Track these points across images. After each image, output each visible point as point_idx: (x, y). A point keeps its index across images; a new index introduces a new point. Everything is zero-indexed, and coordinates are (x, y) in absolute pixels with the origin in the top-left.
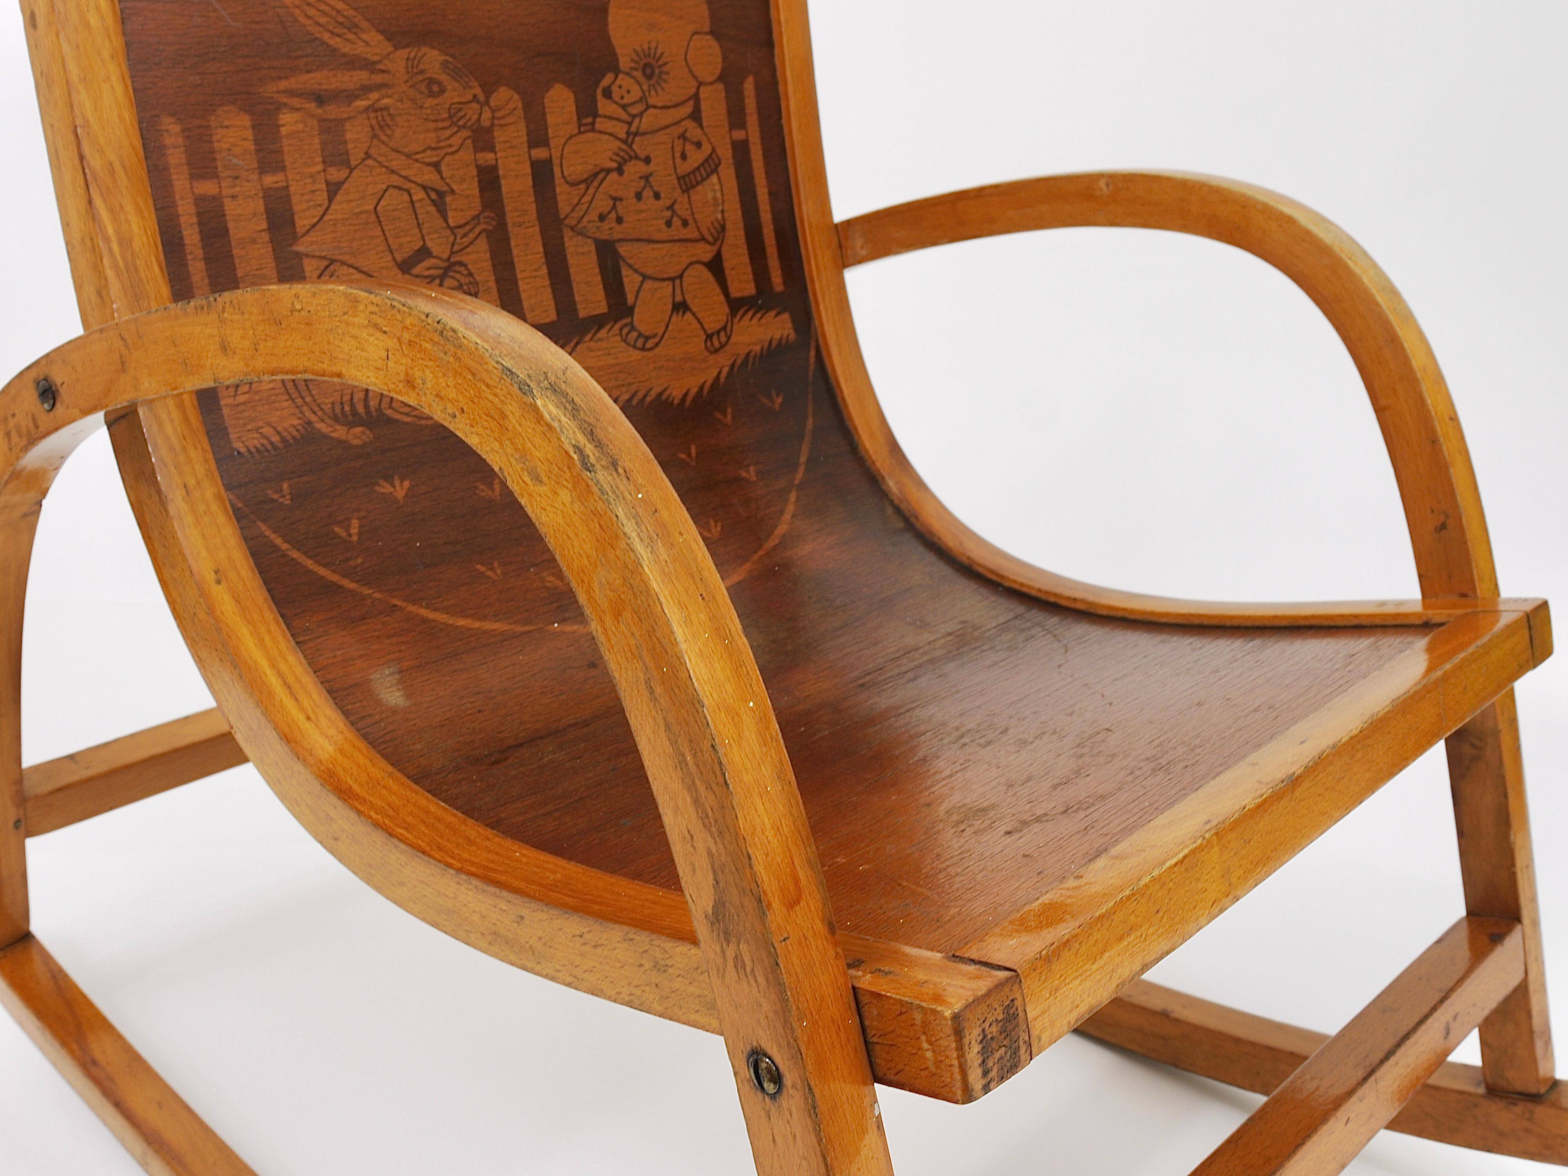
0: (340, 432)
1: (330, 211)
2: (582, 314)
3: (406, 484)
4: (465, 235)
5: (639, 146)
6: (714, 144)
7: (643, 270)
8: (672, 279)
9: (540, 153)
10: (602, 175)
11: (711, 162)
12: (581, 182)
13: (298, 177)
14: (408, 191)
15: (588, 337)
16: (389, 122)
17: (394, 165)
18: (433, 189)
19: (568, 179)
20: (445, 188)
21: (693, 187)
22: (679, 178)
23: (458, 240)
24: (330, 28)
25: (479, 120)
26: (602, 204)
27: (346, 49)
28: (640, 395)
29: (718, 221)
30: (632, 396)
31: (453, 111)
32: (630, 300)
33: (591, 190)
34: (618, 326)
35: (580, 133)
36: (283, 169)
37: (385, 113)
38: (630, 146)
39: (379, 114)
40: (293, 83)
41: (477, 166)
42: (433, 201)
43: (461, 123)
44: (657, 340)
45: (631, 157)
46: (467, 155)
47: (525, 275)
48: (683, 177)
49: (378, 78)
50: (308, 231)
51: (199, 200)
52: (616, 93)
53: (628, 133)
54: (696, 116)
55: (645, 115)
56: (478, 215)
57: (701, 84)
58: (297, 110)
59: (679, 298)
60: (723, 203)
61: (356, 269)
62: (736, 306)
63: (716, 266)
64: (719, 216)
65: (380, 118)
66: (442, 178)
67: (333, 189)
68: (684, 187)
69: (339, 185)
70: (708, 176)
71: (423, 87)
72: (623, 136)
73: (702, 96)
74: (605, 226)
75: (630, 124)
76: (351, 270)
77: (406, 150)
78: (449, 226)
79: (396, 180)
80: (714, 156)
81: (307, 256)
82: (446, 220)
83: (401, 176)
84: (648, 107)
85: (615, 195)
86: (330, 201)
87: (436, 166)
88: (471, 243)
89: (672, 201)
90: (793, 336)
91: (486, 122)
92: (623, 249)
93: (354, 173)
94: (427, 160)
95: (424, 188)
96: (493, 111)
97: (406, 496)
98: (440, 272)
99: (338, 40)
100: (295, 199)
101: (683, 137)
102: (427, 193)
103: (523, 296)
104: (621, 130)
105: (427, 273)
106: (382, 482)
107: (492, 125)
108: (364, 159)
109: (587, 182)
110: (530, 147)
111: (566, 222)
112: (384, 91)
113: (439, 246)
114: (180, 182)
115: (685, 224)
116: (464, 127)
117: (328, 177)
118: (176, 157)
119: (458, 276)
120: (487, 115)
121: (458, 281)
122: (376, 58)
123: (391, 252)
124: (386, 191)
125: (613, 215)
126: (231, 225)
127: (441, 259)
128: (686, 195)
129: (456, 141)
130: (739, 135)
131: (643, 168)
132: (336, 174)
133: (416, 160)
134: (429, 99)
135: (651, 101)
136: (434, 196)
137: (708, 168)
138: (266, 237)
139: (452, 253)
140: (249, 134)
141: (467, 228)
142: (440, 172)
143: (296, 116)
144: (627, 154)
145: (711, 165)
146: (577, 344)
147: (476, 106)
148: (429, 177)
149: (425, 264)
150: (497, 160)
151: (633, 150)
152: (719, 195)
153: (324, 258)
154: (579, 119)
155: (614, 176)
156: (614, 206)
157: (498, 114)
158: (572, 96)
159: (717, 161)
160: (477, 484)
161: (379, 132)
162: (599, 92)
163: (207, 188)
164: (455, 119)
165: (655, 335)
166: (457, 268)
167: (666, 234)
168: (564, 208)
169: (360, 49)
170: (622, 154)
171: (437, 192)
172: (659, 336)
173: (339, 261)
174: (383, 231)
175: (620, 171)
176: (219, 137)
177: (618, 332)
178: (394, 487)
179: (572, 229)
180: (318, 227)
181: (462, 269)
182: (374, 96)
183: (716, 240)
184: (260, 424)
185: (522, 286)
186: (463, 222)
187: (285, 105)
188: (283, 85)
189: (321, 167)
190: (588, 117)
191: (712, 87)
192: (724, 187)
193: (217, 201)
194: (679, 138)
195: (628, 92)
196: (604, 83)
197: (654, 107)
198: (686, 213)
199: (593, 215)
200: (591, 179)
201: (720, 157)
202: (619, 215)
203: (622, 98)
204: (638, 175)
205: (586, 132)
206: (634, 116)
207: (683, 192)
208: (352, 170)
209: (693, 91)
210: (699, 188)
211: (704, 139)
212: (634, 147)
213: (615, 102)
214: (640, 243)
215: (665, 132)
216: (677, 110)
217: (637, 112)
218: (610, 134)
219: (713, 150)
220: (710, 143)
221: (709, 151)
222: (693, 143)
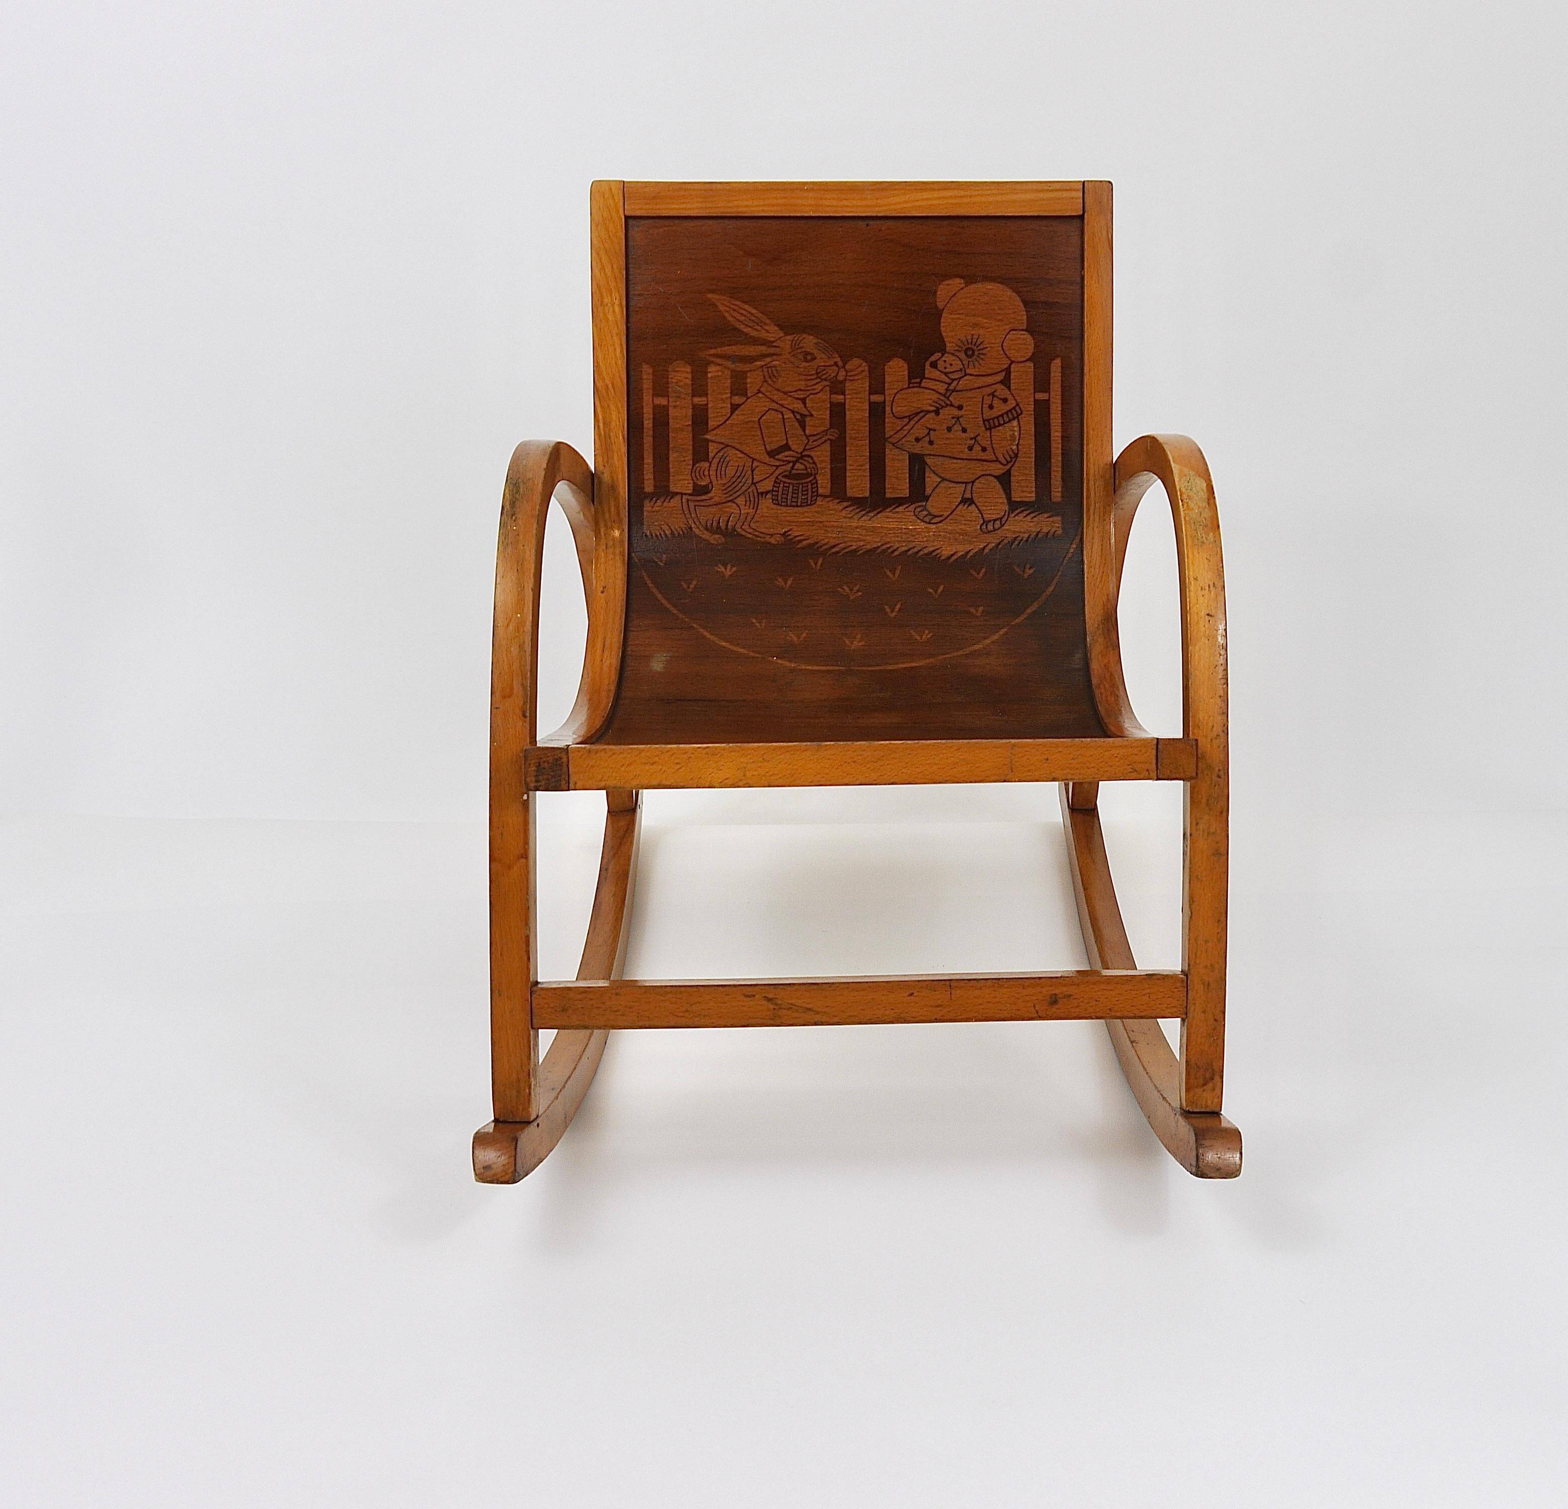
0: (706, 535)
1: (731, 419)
2: (888, 495)
3: (734, 569)
4: (815, 441)
5: (954, 399)
6: (1018, 400)
7: (943, 475)
8: (966, 483)
9: (877, 398)
10: (922, 414)
11: (1014, 412)
12: (905, 417)
13: (714, 400)
14: (782, 413)
15: (888, 510)
16: (776, 375)
17: (775, 398)
18: (798, 413)
19: (896, 414)
20: (807, 413)
21: (995, 427)
22: (984, 421)
23: (810, 443)
24: (745, 322)
25: (836, 376)
26: (919, 431)
27: (754, 333)
28: (915, 550)
29: (1013, 451)
30: (909, 550)
32: (928, 491)
33: (912, 423)
34: (913, 506)
35: (909, 387)
36: (706, 395)
37: (774, 369)
38: (948, 398)
39: (770, 370)
40: (719, 351)
41: (831, 402)
42: (797, 419)
43: (824, 377)
44: (942, 518)
45: (947, 405)
46: (825, 396)
47: (852, 468)
48: (988, 420)
49: (772, 350)
50: (715, 428)
51: (655, 407)
52: (940, 364)
53: (947, 390)
54: (1006, 382)
55: (962, 379)
56: (827, 430)
57: (1012, 362)
58: (719, 365)
59: (968, 495)
60: (1019, 440)
61: (740, 451)
62: (1014, 506)
63: (1005, 480)
64: (1014, 447)
65: (770, 372)
66: (805, 407)
67: (735, 408)
68: (988, 427)
70: (1010, 421)
71: (801, 356)
72: (943, 392)
73: (1012, 370)
74: (919, 445)
75: (949, 384)
76: (737, 452)
77: (784, 390)
78: (805, 435)
79: (775, 406)
80: (1017, 408)
81: (712, 441)
82: (804, 431)
83: (780, 404)
84: (965, 375)
85: (930, 427)
86: (731, 414)
87: (803, 401)
88: (819, 446)
89: (976, 434)
90: (1060, 532)
91: (841, 377)
92: (928, 460)
93: (749, 400)
94: (797, 396)
95: (793, 412)
96: (847, 372)
97: (730, 575)
98: (795, 459)
99: (750, 329)
100: (710, 411)
101: (993, 395)
102: (794, 415)
103: (849, 480)
104: (942, 388)
105: (785, 459)
106: (720, 566)
107: (845, 380)
108: (758, 393)
109: (910, 418)
110: (870, 394)
111: (889, 440)
112: (775, 357)
113: (797, 446)
114: (647, 398)
115: (984, 449)
116: (825, 380)
117: (733, 401)
118: (647, 384)
119: (805, 463)
120: (842, 374)
121: (805, 466)
122: (772, 339)
123: (765, 445)
124: (767, 411)
125: (927, 439)
126: (671, 421)
127: (797, 453)
128: (988, 432)
129: (819, 387)
130: (1041, 396)
131: (956, 412)
132: (737, 400)
133: (790, 396)
134: (804, 363)
135: (968, 371)
136: (798, 417)
137: (1010, 416)
138: (690, 428)
139: (804, 450)
140: (689, 376)
141: (818, 437)
142: (805, 404)
143: (718, 368)
144: (945, 403)
145: (1015, 414)
146: (878, 513)
147: (835, 368)
148: (798, 406)
149: (786, 453)
150: (845, 399)
151: (949, 400)
152: (1017, 434)
153: (722, 443)
154: (909, 378)
155: (933, 414)
156: (929, 433)
157: (849, 374)
158: (906, 365)
159: (1019, 412)
160: (778, 578)
161: (768, 379)
162: (928, 364)
163: (662, 401)
164: (819, 375)
165: (941, 516)
166: (806, 458)
167: (966, 454)
168: (889, 431)
169: (763, 335)
170: (940, 402)
171: (801, 415)
172: (945, 516)
173: (730, 446)
174: (762, 433)
175: (937, 412)
176: (672, 376)
177: (913, 510)
178: (726, 569)
179: (893, 444)
180: (721, 427)
181: (809, 460)
182: (768, 359)
183: (1008, 462)
184: (663, 523)
185: (848, 474)
186: (815, 433)
187: (712, 362)
188: (712, 351)
189: (729, 395)
190: (917, 378)
191: (1022, 365)
192: (1022, 429)
193: (666, 408)
194: (989, 395)
195: (951, 365)
196: (933, 359)
197: (971, 375)
198: (986, 443)
199: (911, 438)
200: (913, 416)
201: (1023, 409)
202: (932, 439)
203: (945, 368)
204: (951, 416)
205: (913, 387)
206: (953, 380)
207: (986, 429)
208: (748, 398)
209: (1006, 366)
210: (1001, 428)
211: (1010, 397)
212: (950, 398)
213: (939, 371)
214: (945, 458)
215: (978, 390)
216: (990, 377)
217: (956, 377)
218: (933, 390)
219: (1017, 405)
220: (1015, 400)
221: (1013, 405)
222: (1001, 399)
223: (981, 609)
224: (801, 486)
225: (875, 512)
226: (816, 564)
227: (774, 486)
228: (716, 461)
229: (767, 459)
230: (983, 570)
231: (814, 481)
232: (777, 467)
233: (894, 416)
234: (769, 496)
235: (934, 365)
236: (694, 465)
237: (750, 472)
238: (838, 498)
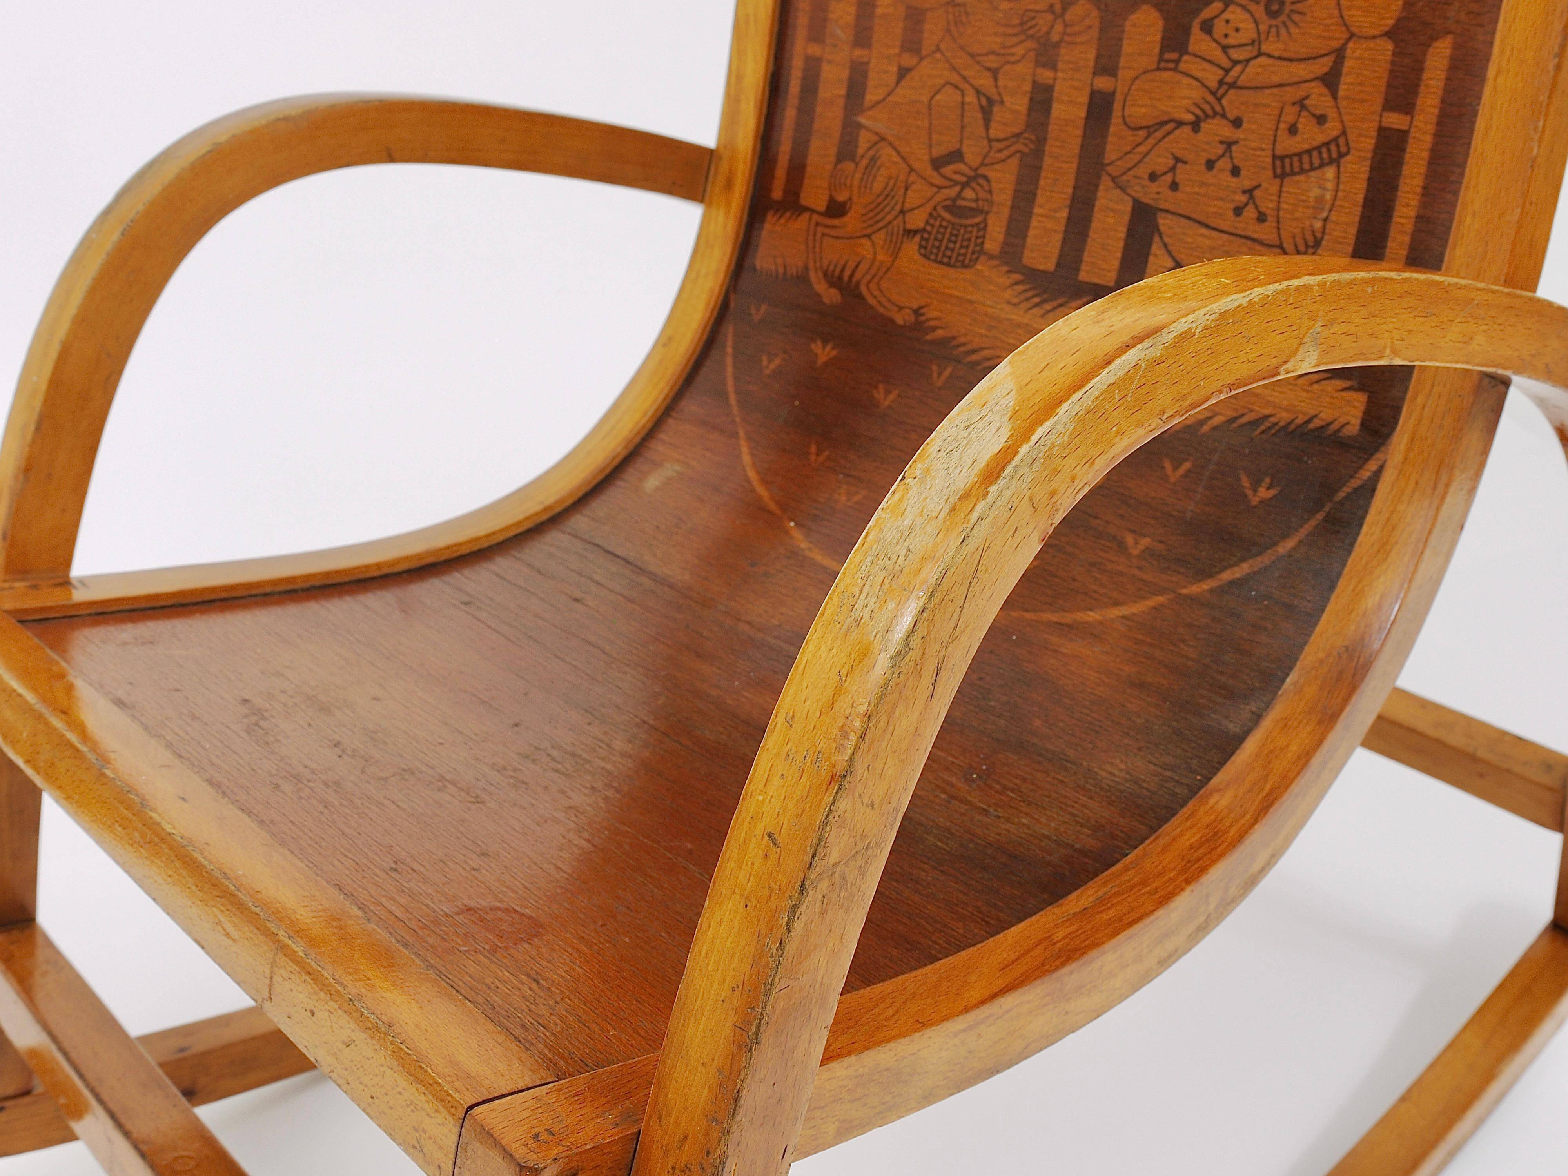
0: (821, 287)
1: (894, 93)
2: (1083, 276)
3: (833, 353)
4: (1000, 151)
5: (1232, 103)
6: (1347, 124)
9: (1103, 83)
11: (1333, 147)
12: (1141, 128)
13: (878, 56)
14: (962, 92)
16: (964, 20)
17: (957, 63)
18: (985, 95)
19: (1127, 119)
20: (996, 97)
21: (1293, 173)
22: (1274, 157)
23: (992, 154)
25: (1048, 33)
26: (1160, 161)
31: (1025, 19)
33: (1151, 141)
36: (869, 46)
37: (962, 9)
38: (1219, 100)
39: (957, 9)
41: (1034, 82)
42: (981, 107)
43: (1030, 32)
45: (1216, 113)
46: (1025, 69)
47: (1041, 211)
48: (1282, 158)
50: (874, 106)
51: (806, 59)
52: (1219, 28)
53: (1221, 82)
54: (1331, 79)
55: (1252, 63)
56: (1019, 134)
57: (1352, 35)
60: (1330, 210)
61: (898, 152)
64: (1318, 225)
66: (996, 86)
67: (903, 73)
68: (1279, 171)
69: (908, 70)
70: (1322, 165)
72: (1213, 85)
73: (1348, 52)
74: (1154, 187)
75: (1227, 71)
76: (894, 153)
77: (971, 50)
78: (988, 137)
79: (955, 78)
80: (1342, 141)
81: (865, 129)
82: (988, 130)
83: (961, 75)
85: (1179, 154)
86: (897, 85)
87: (995, 73)
88: (1003, 161)
89: (1255, 183)
91: (1055, 37)
92: (1163, 222)
93: (924, 63)
94: (988, 64)
95: (978, 92)
96: (1066, 26)
97: (824, 363)
98: (964, 179)
100: (871, 75)
101: (1301, 104)
102: (978, 98)
103: (1032, 232)
104: (1212, 77)
105: (953, 177)
106: (819, 342)
108: (936, 51)
109: (1150, 130)
110: (1094, 74)
111: (1109, 169)
113: (972, 154)
114: (800, 42)
115: (1261, 218)
116: (1032, 37)
117: (901, 62)
118: (803, 19)
119: (978, 188)
120: (1058, 28)
123: (930, 147)
125: (1169, 178)
126: (822, 86)
127: (970, 168)
128: (1278, 181)
129: (1019, 50)
130: (1395, 120)
131: (1226, 131)
133: (978, 62)
134: (1005, 3)
135: (1265, 48)
136: (984, 102)
137: (1325, 156)
138: (842, 102)
139: (981, 164)
140: (853, 10)
141: (1006, 143)
142: (996, 79)
144: (1213, 108)
146: (1061, 305)
147: (1050, 17)
148: (985, 82)
149: (956, 167)
150: (1055, 79)
151: (1221, 104)
152: (1328, 196)
153: (876, 134)
154: (1162, 52)
155: (1186, 130)
156: (1173, 169)
157: (1069, 30)
158: (1160, 22)
159: (1343, 149)
161: (952, 27)
163: (816, 50)
164: (1025, 27)
166: (981, 181)
167: (1228, 222)
168: (1111, 153)
171: (988, 100)
173: (886, 140)
174: (930, 124)
175: (1196, 126)
176: (833, 10)
178: (823, 350)
179: (1113, 179)
180: (880, 106)
181: (985, 183)
184: (779, 254)
185: (1034, 223)
186: (1002, 136)
189: (897, 50)
190: (1174, 51)
191: (1371, 43)
192: (1341, 187)
193: (819, 60)
194: (1294, 104)
195: (1237, 30)
196: (1206, 14)
197: (1270, 56)
198: (1267, 206)
199: (1143, 171)
200: (1156, 127)
201: (1352, 144)
202: (1177, 180)
203: (1226, 36)
204: (1218, 139)
205: (1166, 69)
206: (1236, 62)
207: (1275, 176)
208: (921, 59)
209: (1336, 44)
210: (1302, 178)
211: (1332, 113)
212: (1224, 102)
213: (1214, 40)
214: (1191, 223)
215: (1275, 91)
216: (1302, 66)
217: (1242, 58)
218: (1196, 79)
219: (1344, 133)
220: (1342, 122)
221: (1335, 133)
222: (1314, 115)
223: (1145, 542)
224: (962, 231)
225: (1055, 304)
226: (940, 375)
227: (927, 223)
228: (864, 162)
229: (930, 172)
230: (1187, 465)
231: (982, 225)
232: (940, 188)
233: (1125, 123)
234: (917, 238)
235: (1207, 28)
236: (836, 165)
237: (902, 191)
238: (1007, 263)
